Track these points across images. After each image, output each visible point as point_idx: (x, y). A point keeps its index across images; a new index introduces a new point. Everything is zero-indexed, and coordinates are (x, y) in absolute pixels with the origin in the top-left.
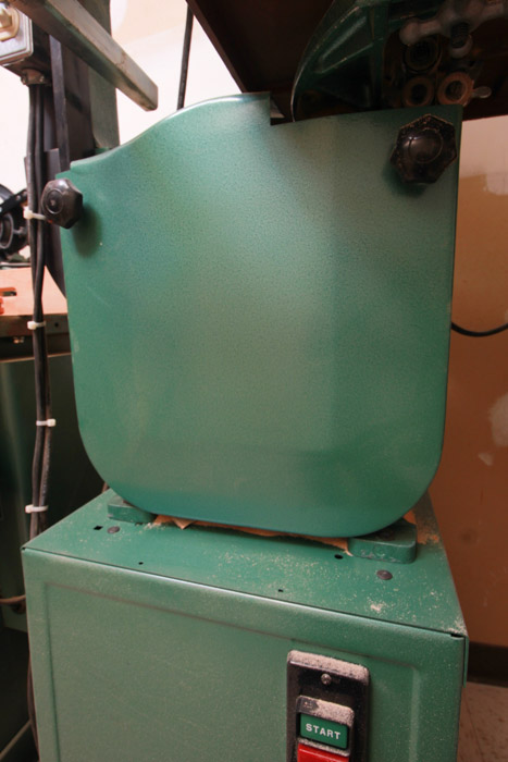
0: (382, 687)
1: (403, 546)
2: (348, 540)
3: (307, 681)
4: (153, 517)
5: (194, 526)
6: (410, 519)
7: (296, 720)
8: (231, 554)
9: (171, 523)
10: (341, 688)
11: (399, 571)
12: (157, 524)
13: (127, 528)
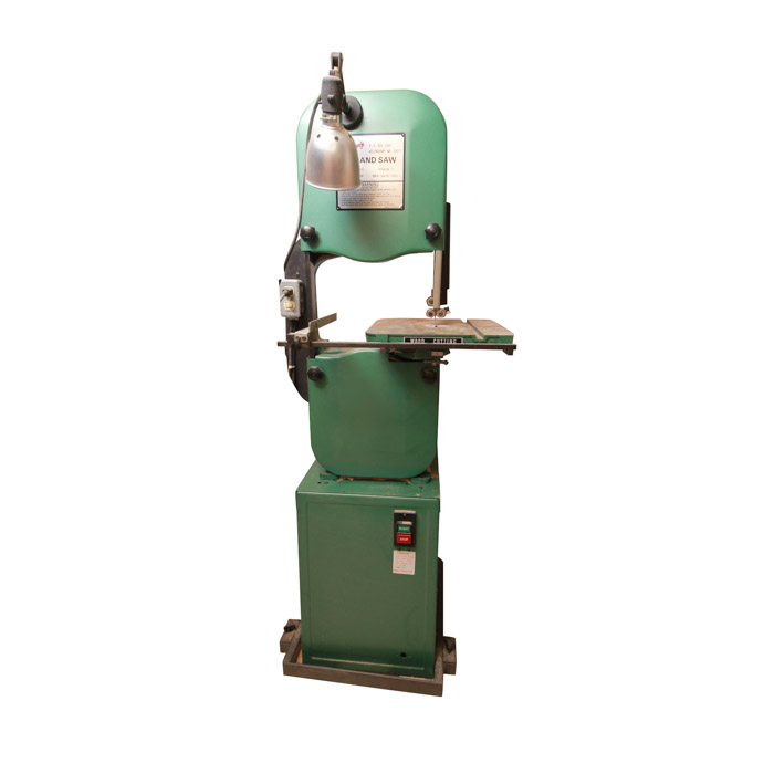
0: (419, 516)
1: (426, 479)
2: (410, 479)
3: (399, 517)
4: (339, 477)
5: (356, 479)
6: (429, 470)
7: (396, 527)
8: (372, 486)
9: (346, 478)
10: (408, 517)
11: (425, 486)
12: (341, 480)
13: (331, 483)
